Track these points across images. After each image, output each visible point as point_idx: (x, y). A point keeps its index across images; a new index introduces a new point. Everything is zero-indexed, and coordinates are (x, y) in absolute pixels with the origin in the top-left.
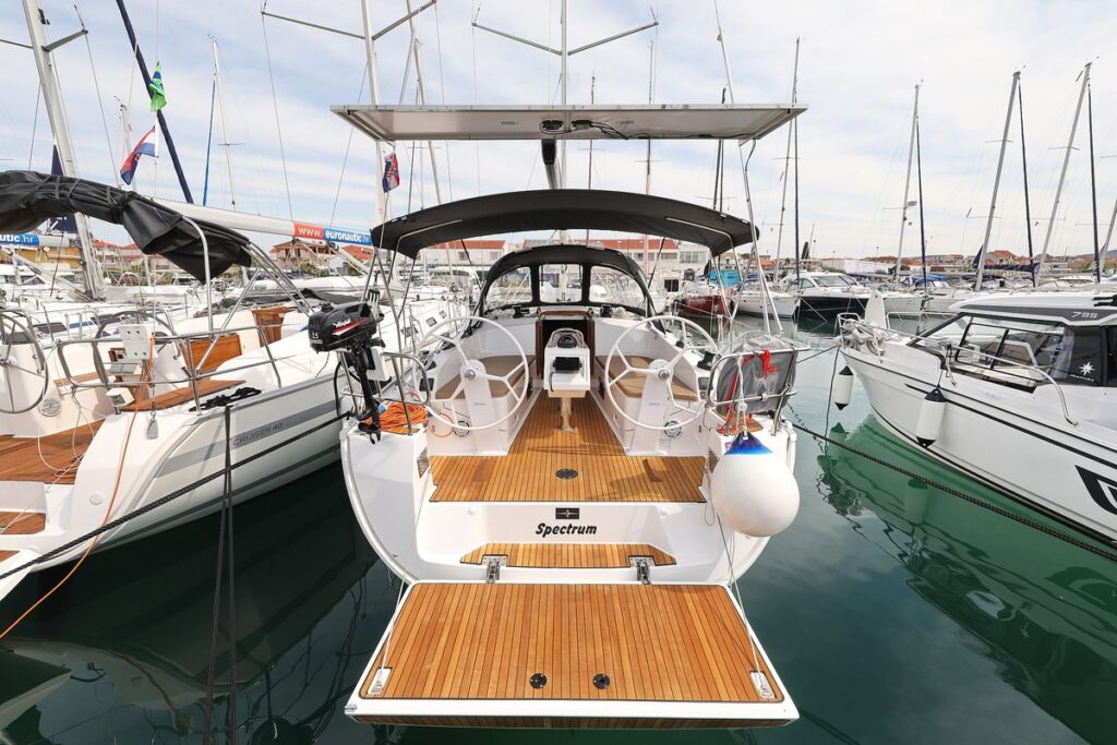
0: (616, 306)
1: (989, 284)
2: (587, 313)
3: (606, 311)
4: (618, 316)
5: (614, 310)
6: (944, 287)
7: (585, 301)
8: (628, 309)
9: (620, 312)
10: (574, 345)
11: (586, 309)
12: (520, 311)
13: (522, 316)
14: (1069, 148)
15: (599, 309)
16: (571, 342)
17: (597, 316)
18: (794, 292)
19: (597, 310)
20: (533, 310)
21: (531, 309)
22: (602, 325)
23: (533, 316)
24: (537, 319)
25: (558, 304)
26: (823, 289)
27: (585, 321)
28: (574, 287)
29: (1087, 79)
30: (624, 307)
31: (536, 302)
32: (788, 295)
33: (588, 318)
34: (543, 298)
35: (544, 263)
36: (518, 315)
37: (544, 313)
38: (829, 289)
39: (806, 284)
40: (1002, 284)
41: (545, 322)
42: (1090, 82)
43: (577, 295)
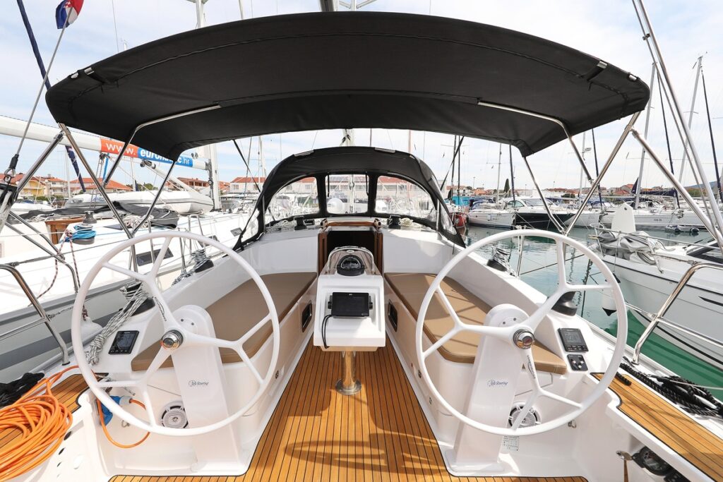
0: (403, 217)
1: (642, 205)
2: (373, 225)
3: (394, 222)
4: (406, 227)
5: (402, 221)
6: (611, 207)
7: (371, 212)
8: (416, 220)
9: (408, 223)
10: (360, 270)
11: (371, 220)
12: (302, 222)
13: (304, 227)
14: (692, 112)
15: (386, 220)
16: (356, 266)
17: (385, 228)
18: (511, 210)
19: (384, 221)
20: (318, 221)
21: (316, 220)
22: (391, 238)
23: (317, 228)
24: (320, 231)
25: (346, 215)
26: (530, 208)
27: (370, 232)
28: (361, 201)
29: (700, 67)
30: (411, 218)
31: (323, 213)
32: (507, 212)
33: (375, 230)
34: (330, 210)
35: (331, 174)
36: (300, 226)
37: (332, 224)
38: (535, 208)
39: (518, 204)
40: (651, 205)
41: (331, 233)
42: (703, 68)
43: (364, 208)
